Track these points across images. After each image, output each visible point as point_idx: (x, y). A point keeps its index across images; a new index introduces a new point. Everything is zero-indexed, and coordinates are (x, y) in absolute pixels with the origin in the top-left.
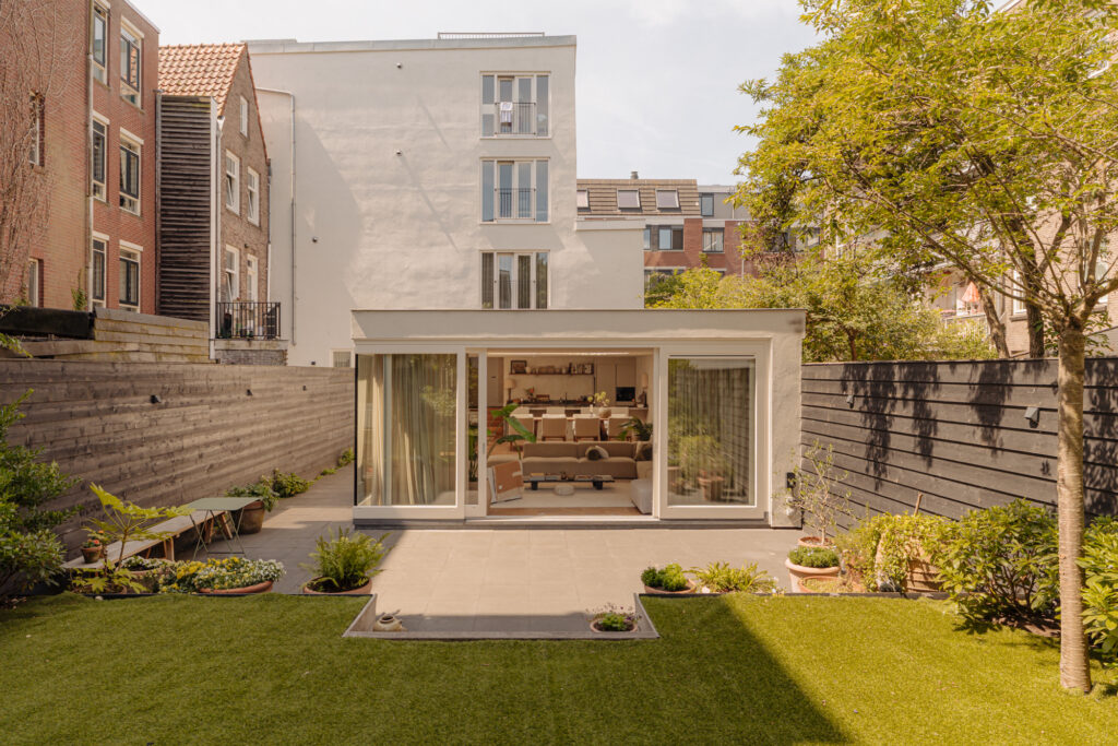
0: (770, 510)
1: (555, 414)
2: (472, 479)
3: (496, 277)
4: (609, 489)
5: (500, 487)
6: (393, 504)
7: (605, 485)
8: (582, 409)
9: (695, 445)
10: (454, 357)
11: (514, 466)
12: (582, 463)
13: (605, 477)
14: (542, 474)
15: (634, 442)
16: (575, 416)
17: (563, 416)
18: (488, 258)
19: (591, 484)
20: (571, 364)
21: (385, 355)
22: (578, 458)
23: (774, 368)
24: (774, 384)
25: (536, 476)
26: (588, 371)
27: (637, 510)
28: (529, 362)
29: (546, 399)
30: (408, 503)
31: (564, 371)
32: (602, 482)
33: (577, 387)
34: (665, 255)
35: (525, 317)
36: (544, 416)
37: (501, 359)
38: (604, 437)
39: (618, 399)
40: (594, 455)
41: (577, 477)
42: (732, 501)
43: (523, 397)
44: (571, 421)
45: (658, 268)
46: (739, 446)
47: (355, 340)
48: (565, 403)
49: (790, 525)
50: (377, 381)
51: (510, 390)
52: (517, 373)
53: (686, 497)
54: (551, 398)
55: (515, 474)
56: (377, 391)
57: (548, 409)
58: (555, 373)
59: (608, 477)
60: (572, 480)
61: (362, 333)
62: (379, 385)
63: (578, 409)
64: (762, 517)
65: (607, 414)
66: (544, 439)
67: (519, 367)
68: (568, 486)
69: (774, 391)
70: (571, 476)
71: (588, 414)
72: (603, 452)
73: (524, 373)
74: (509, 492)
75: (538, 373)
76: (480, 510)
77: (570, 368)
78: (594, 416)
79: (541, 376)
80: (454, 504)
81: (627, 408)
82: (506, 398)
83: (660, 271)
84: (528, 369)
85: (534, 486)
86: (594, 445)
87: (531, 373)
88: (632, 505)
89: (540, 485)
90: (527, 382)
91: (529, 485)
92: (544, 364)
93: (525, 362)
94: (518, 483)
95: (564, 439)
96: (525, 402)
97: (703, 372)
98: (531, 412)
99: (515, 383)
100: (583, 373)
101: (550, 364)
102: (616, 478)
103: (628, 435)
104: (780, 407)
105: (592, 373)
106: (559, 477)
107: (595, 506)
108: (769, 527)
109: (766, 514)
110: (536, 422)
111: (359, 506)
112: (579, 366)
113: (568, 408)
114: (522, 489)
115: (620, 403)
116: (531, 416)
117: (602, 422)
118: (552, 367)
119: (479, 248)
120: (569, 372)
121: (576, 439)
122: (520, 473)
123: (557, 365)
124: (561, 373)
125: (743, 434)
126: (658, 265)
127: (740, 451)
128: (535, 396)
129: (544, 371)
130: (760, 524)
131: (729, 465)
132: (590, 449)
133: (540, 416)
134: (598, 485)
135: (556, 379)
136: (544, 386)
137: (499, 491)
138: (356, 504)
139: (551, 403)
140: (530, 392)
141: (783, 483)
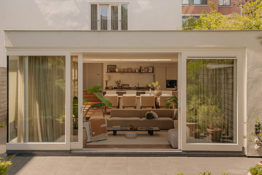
0: (245, 146)
1: (131, 94)
2: (75, 127)
3: (99, 18)
4: (157, 135)
5: (94, 133)
6: (29, 141)
7: (154, 133)
8: (146, 91)
9: (206, 110)
10: (64, 58)
11: (102, 121)
12: (143, 121)
13: (155, 128)
14: (120, 126)
15: (173, 109)
16: (142, 95)
17: (135, 95)
18: (94, 7)
19: (147, 132)
20: (141, 67)
21: (24, 56)
22: (141, 118)
23: (248, 64)
24: (248, 74)
25: (115, 127)
26: (151, 70)
27: (170, 146)
28: (118, 66)
29: (127, 86)
30: (38, 141)
31: (137, 71)
32: (153, 131)
33: (144, 80)
34: (197, 7)
35: (104, 35)
36: (124, 95)
37: (102, 64)
38: (157, 107)
39: (168, 87)
40: (150, 116)
41: (139, 129)
42: (223, 142)
43: (115, 85)
44: (139, 98)
45: (193, 15)
46: (228, 110)
47: (7, 48)
48: (138, 88)
49: (258, 155)
50: (20, 71)
51: (107, 81)
52: (111, 72)
53: (200, 140)
54: (130, 86)
55: (102, 126)
56: (20, 77)
57: (127, 91)
58: (132, 72)
59: (157, 128)
60: (136, 130)
61: (11, 44)
62: (21, 74)
63: (144, 91)
64: (241, 150)
65: (159, 94)
66: (124, 107)
67: (112, 69)
68: (134, 133)
69: (248, 78)
70: (135, 128)
71: (148, 94)
72: (155, 115)
73: (115, 72)
74: (99, 136)
75: (123, 72)
76: (79, 145)
77: (141, 69)
78: (152, 95)
79: (124, 74)
80: (64, 142)
81: (171, 91)
82: (105, 86)
83: (194, 16)
84: (117, 70)
85: (115, 133)
86: (150, 111)
87: (119, 72)
88: (169, 144)
89: (118, 132)
90: (116, 77)
91: (112, 132)
92: (126, 67)
93: (115, 66)
94: (104, 131)
95: (135, 107)
96: (115, 88)
97: (213, 70)
98: (117, 93)
99: (109, 77)
100: (148, 72)
101: (129, 67)
102: (161, 129)
103: (170, 105)
104: (251, 87)
105: (153, 72)
106: (129, 128)
107: (147, 144)
108: (245, 156)
109: (243, 148)
110: (119, 98)
111: (10, 143)
112: (145, 68)
113: (138, 91)
114: (106, 134)
115: (167, 89)
116: (117, 95)
117: (156, 98)
118: (131, 69)
119: (89, 2)
120: (140, 71)
121: (141, 108)
122: (105, 125)
123: (133, 67)
124: (135, 72)
125: (230, 103)
126: (193, 13)
127: (228, 112)
128: (120, 85)
129: (126, 71)
130: (240, 154)
131: (226, 122)
132: (148, 112)
133: (122, 95)
134: (151, 133)
135: (133, 76)
136: (125, 79)
137: (93, 135)
138: (8, 142)
139: (130, 89)
140: (118, 83)
141: (254, 131)
